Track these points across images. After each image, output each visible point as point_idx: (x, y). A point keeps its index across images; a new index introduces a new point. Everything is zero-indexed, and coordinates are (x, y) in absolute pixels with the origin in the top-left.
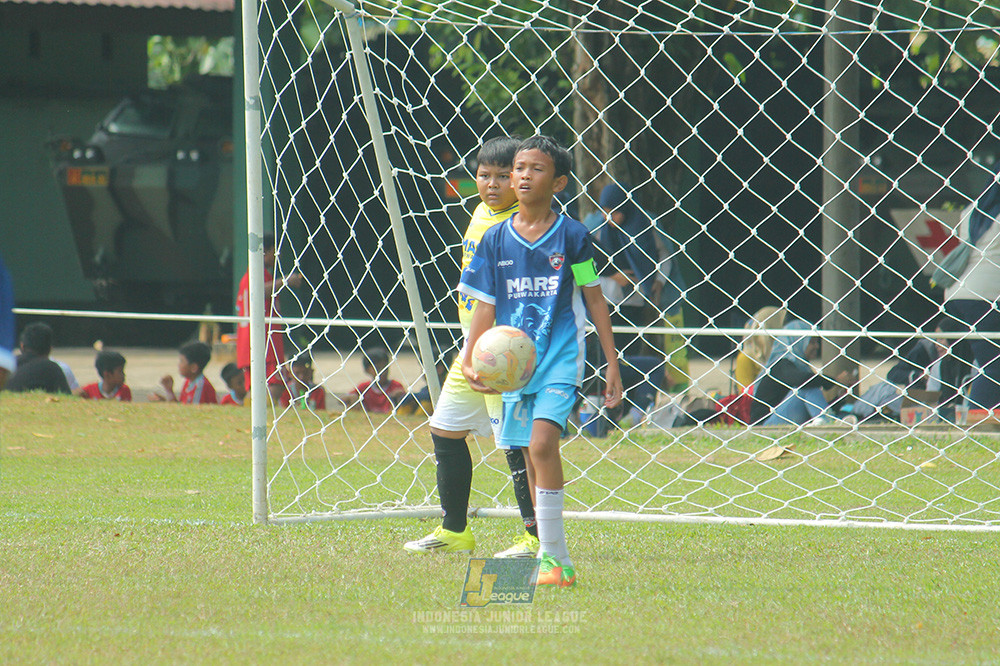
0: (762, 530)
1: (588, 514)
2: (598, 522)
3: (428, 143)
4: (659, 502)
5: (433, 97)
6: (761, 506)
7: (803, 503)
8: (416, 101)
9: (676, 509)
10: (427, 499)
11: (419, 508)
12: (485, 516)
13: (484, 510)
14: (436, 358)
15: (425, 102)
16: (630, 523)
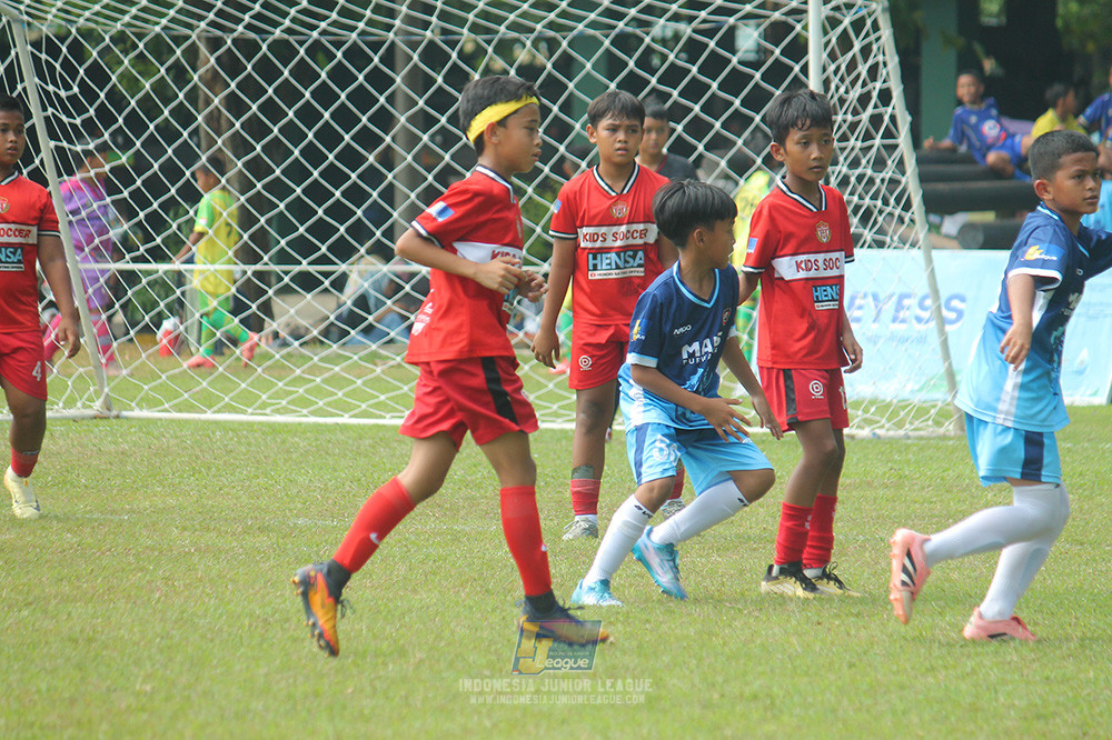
0: (344, 428)
1: (209, 416)
2: (216, 423)
3: (78, 121)
4: (264, 406)
5: (82, 84)
6: (344, 407)
7: (377, 406)
8: (68, 87)
9: (278, 411)
10: (79, 404)
11: (72, 412)
12: (127, 418)
13: (125, 413)
14: (86, 292)
15: (76, 89)
16: (241, 423)
